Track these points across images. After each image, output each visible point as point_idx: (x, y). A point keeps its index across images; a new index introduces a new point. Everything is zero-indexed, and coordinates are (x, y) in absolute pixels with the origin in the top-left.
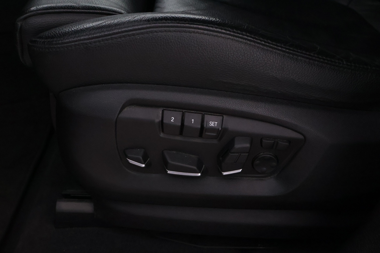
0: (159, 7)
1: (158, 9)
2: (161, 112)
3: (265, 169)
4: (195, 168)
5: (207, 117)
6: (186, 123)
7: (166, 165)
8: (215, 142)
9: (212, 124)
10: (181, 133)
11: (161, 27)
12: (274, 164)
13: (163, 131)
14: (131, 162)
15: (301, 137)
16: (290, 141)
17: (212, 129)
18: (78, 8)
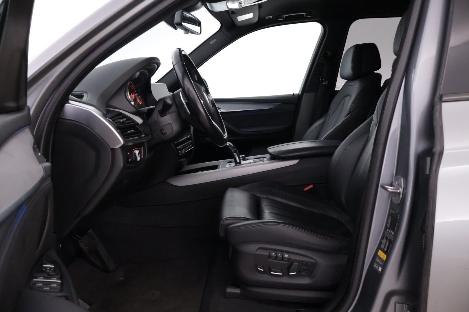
0: (264, 218)
1: (263, 218)
2: (269, 252)
3: (304, 273)
4: (280, 271)
5: (284, 254)
6: (277, 256)
7: (271, 270)
8: (287, 262)
9: (286, 256)
10: (276, 259)
11: (271, 224)
12: (307, 271)
13: (270, 258)
14: (259, 269)
15: (316, 262)
16: (312, 263)
17: (286, 258)
18: (240, 218)
